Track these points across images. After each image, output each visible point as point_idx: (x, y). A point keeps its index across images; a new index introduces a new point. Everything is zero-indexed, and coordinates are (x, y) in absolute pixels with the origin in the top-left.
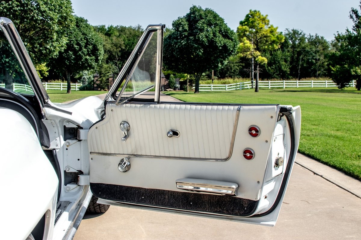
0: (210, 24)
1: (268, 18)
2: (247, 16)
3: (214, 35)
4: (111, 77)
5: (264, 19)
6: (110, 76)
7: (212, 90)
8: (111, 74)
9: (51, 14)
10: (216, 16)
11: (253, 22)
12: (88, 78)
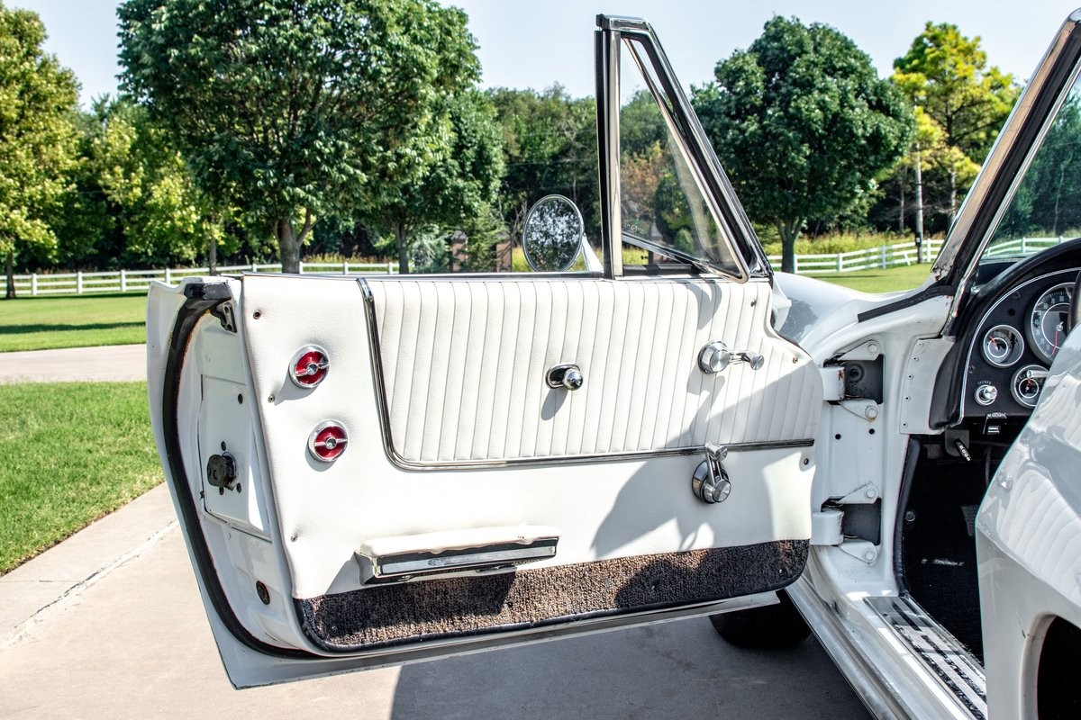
0: (830, 70)
1: (983, 47)
2: (919, 41)
3: (843, 101)
4: (503, 241)
5: (968, 51)
6: (500, 238)
7: (841, 270)
8: (501, 233)
9: (420, 53)
10: (847, 46)
11: (935, 62)
12: (431, 246)
